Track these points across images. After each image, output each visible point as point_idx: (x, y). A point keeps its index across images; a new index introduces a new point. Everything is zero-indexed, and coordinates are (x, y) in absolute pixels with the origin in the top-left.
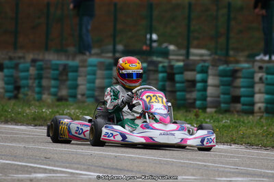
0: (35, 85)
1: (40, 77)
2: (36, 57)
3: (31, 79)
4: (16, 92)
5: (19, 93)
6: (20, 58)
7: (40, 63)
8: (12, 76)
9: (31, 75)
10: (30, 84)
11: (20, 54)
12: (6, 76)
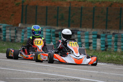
0: (114, 45)
1: (116, 41)
2: (115, 32)
3: (112, 42)
4: (106, 48)
5: (107, 48)
6: (108, 32)
7: (117, 35)
8: (104, 41)
9: (112, 40)
10: (112, 44)
11: (108, 31)
12: (102, 41)
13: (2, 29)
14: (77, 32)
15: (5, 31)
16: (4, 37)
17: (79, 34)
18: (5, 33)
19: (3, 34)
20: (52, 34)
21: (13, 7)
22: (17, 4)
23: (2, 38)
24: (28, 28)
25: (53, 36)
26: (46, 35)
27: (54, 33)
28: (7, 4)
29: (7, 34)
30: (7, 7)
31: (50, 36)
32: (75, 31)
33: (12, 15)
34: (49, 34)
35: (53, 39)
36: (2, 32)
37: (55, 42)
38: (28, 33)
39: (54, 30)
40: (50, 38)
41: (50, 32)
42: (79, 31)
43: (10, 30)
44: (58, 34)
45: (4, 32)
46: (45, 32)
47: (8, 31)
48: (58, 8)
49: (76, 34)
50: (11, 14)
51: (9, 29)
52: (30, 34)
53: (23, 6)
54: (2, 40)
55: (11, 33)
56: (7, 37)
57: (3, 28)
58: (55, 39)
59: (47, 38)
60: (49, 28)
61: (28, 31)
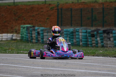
13: (39, 32)
14: (112, 31)
15: (43, 34)
16: (42, 40)
17: (115, 33)
18: (43, 36)
19: (41, 37)
20: (88, 34)
21: (48, 11)
22: (51, 8)
23: (40, 40)
24: (65, 30)
25: (89, 36)
26: (82, 36)
27: (90, 33)
28: (42, 8)
29: (45, 37)
30: (42, 12)
31: (86, 36)
32: (110, 31)
33: (47, 19)
34: (85, 34)
35: (90, 39)
36: (40, 35)
37: (91, 42)
38: (65, 34)
39: (90, 31)
40: (86, 39)
41: (86, 33)
42: (114, 30)
43: (48, 33)
44: (94, 34)
45: (41, 35)
46: (82, 32)
47: (45, 34)
48: (92, 9)
49: (112, 33)
50: (47, 17)
51: (46, 31)
52: (66, 35)
53: (58, 9)
54: (40, 43)
55: (48, 36)
56: (44, 40)
57: (41, 31)
58: (91, 39)
59: (83, 39)
60: (85, 29)
61: (65, 32)
